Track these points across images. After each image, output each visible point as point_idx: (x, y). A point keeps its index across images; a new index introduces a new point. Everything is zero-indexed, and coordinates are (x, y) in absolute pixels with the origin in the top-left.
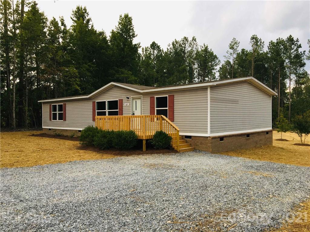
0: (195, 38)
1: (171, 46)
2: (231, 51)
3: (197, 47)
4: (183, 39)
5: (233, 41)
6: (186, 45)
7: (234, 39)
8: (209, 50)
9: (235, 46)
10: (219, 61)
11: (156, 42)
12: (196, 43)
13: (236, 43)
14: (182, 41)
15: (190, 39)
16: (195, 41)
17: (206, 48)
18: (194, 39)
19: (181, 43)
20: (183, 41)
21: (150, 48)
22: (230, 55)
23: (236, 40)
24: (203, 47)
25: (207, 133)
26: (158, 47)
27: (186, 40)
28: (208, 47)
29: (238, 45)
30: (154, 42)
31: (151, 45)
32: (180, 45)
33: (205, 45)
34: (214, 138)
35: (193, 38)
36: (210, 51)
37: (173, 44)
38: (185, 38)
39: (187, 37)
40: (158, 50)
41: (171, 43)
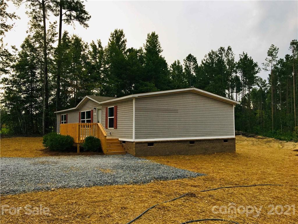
0: (230, 47)
1: (208, 57)
2: (270, 58)
3: (232, 56)
4: (220, 50)
5: (271, 47)
6: (223, 54)
7: (273, 46)
8: (249, 57)
9: (274, 53)
10: (259, 68)
11: (192, 55)
12: (232, 52)
13: (275, 49)
14: (218, 51)
15: (226, 49)
16: (230, 50)
17: (246, 56)
18: (229, 49)
19: (217, 53)
20: (220, 51)
21: (187, 60)
22: (268, 62)
23: (275, 46)
24: (243, 55)
25: (132, 139)
26: (195, 59)
27: (223, 50)
28: (248, 55)
29: (277, 52)
30: (190, 54)
31: (187, 57)
32: (217, 56)
33: (244, 54)
34: (137, 143)
35: (228, 47)
36: (250, 59)
37: (209, 55)
38: (221, 48)
39: (223, 47)
40: (193, 62)
41: (207, 54)
